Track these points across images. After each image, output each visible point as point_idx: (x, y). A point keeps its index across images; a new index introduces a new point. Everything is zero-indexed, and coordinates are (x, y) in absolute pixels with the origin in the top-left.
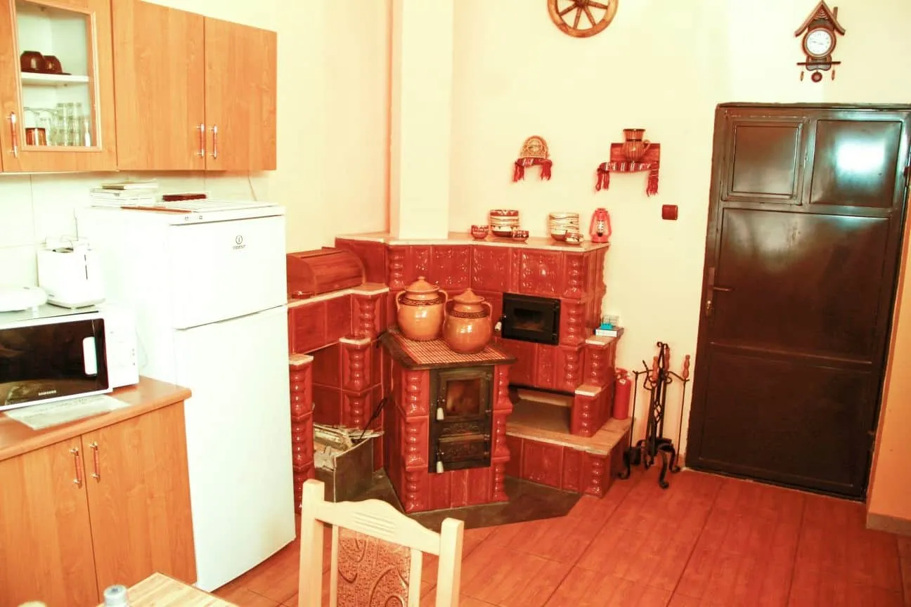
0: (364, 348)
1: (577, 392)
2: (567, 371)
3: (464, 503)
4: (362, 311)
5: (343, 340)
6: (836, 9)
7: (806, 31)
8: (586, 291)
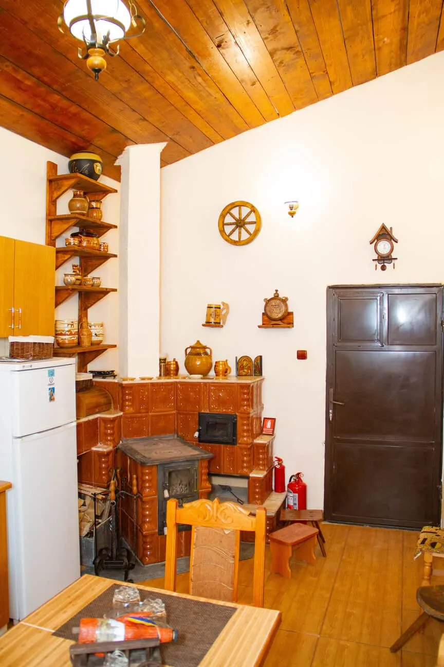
0: (108, 454)
1: (251, 475)
2: (243, 462)
3: (182, 555)
4: (106, 428)
5: (94, 449)
6: (391, 228)
7: (376, 241)
8: (252, 408)
